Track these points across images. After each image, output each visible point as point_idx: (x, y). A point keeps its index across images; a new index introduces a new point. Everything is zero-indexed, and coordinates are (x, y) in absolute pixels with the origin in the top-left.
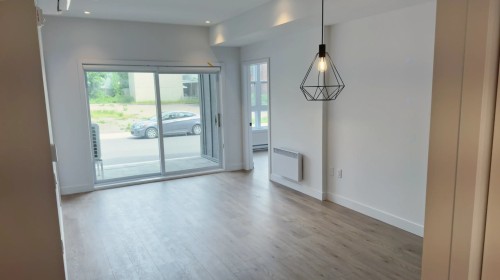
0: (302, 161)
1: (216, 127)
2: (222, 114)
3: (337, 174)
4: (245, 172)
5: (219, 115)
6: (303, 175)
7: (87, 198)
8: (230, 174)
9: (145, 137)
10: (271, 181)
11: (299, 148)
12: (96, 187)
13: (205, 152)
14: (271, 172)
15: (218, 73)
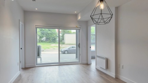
0: (107, 61)
1: (78, 48)
2: (80, 43)
3: (121, 67)
4: (88, 64)
5: (79, 44)
6: (107, 67)
7: (31, 69)
8: (82, 65)
9: (64, 53)
10: (96, 68)
11: (106, 56)
12: (36, 66)
13: (77, 57)
14: (96, 65)
15: (79, 30)
